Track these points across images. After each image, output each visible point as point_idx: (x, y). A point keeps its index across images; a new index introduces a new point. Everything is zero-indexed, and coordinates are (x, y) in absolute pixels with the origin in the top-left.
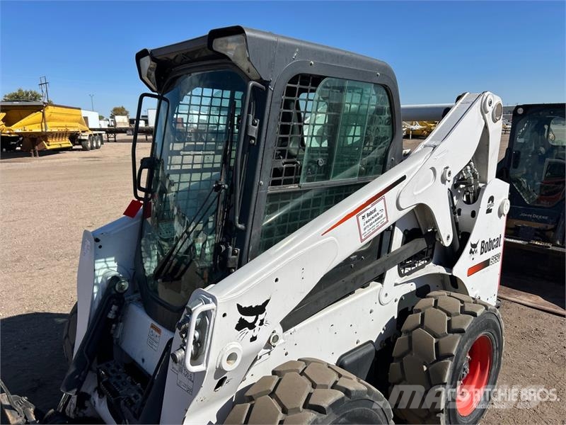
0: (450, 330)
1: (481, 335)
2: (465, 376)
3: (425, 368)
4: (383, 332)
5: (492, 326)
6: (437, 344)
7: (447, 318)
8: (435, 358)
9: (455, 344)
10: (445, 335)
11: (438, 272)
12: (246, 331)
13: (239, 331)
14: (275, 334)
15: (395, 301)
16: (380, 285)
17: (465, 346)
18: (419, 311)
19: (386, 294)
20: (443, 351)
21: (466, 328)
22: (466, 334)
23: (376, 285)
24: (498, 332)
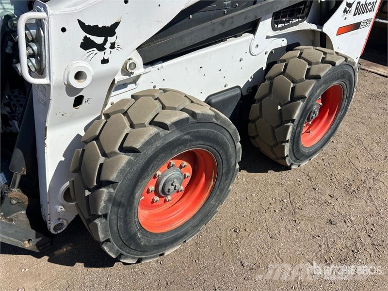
0: (308, 77)
1: (335, 83)
2: (314, 118)
3: (279, 108)
4: (250, 80)
5: (347, 77)
6: (293, 89)
7: (307, 67)
8: (289, 100)
9: (309, 88)
10: (302, 80)
11: (309, 28)
12: (95, 52)
13: (86, 50)
14: (131, 61)
15: (266, 54)
16: (251, 36)
17: (318, 91)
18: (284, 61)
19: (257, 46)
20: (298, 93)
21: (322, 75)
22: (321, 81)
23: (249, 35)
24: (351, 83)
